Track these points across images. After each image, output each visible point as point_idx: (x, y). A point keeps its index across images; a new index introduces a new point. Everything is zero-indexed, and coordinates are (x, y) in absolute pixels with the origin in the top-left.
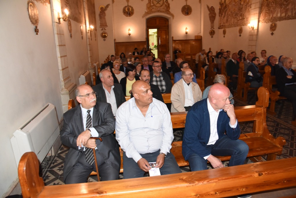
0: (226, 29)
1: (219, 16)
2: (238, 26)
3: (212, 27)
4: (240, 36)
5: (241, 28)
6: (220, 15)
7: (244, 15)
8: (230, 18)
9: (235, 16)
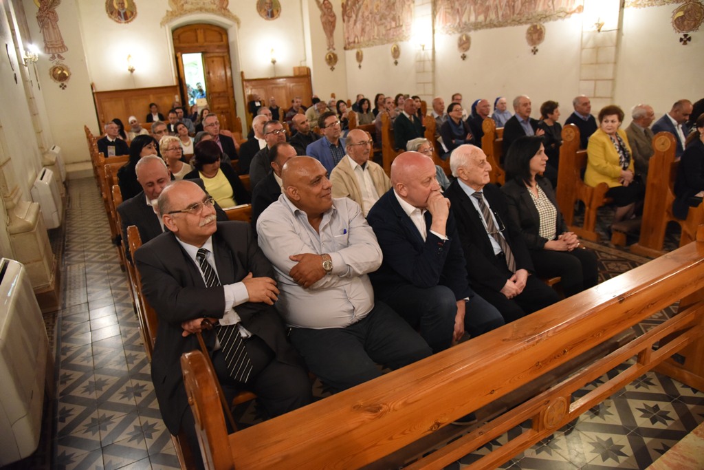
0: (363, 49)
1: (344, 20)
2: (389, 41)
3: (331, 46)
4: (396, 63)
5: (397, 45)
6: (346, 18)
7: (401, 17)
8: (369, 25)
9: (381, 20)
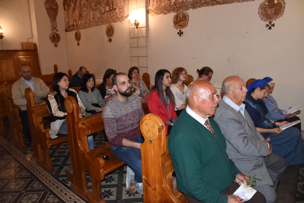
0: (80, 30)
1: (65, 9)
3: (54, 28)
4: (110, 40)
5: (111, 26)
6: (66, 7)
7: (114, 2)
8: (85, 11)
9: (96, 6)
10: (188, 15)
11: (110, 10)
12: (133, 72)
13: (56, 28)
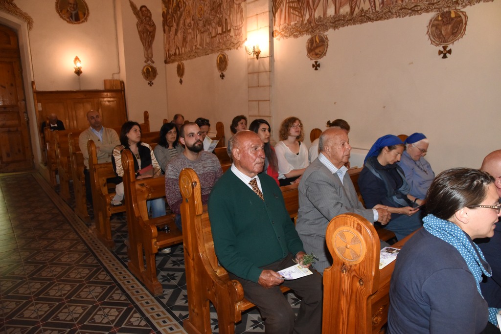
0: (184, 62)
1: (164, 31)
3: (149, 58)
4: (222, 76)
5: (223, 55)
6: (166, 28)
7: (228, 21)
8: (191, 33)
9: (205, 26)
10: (327, 39)
11: (223, 32)
12: (239, 123)
13: (151, 58)
